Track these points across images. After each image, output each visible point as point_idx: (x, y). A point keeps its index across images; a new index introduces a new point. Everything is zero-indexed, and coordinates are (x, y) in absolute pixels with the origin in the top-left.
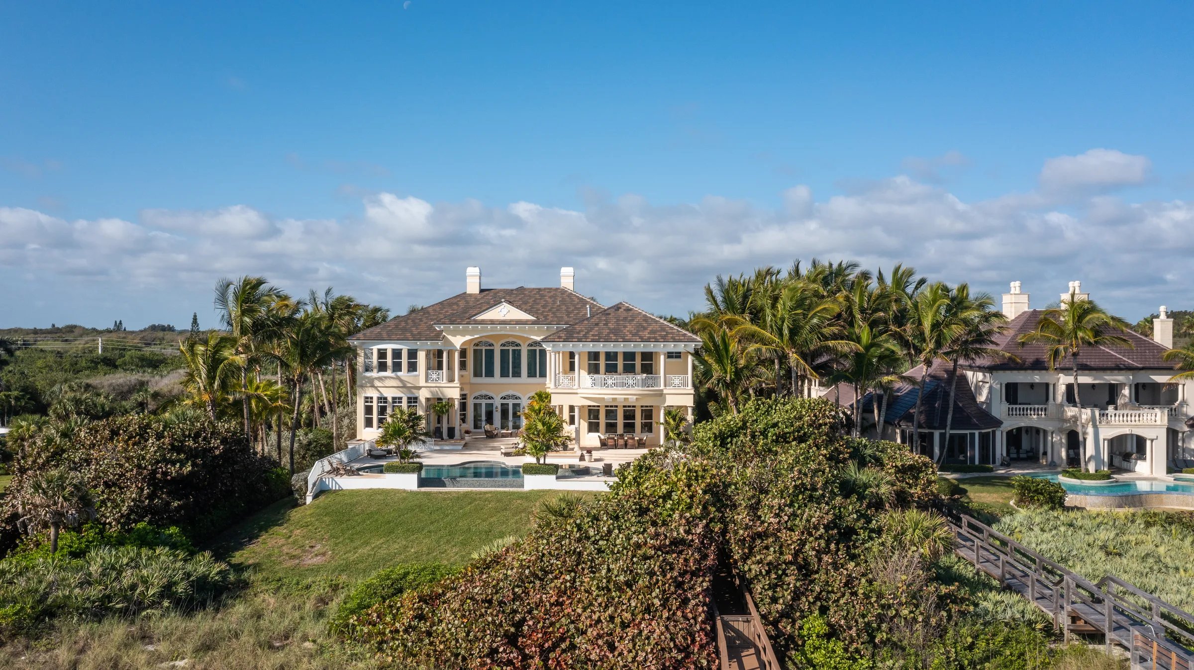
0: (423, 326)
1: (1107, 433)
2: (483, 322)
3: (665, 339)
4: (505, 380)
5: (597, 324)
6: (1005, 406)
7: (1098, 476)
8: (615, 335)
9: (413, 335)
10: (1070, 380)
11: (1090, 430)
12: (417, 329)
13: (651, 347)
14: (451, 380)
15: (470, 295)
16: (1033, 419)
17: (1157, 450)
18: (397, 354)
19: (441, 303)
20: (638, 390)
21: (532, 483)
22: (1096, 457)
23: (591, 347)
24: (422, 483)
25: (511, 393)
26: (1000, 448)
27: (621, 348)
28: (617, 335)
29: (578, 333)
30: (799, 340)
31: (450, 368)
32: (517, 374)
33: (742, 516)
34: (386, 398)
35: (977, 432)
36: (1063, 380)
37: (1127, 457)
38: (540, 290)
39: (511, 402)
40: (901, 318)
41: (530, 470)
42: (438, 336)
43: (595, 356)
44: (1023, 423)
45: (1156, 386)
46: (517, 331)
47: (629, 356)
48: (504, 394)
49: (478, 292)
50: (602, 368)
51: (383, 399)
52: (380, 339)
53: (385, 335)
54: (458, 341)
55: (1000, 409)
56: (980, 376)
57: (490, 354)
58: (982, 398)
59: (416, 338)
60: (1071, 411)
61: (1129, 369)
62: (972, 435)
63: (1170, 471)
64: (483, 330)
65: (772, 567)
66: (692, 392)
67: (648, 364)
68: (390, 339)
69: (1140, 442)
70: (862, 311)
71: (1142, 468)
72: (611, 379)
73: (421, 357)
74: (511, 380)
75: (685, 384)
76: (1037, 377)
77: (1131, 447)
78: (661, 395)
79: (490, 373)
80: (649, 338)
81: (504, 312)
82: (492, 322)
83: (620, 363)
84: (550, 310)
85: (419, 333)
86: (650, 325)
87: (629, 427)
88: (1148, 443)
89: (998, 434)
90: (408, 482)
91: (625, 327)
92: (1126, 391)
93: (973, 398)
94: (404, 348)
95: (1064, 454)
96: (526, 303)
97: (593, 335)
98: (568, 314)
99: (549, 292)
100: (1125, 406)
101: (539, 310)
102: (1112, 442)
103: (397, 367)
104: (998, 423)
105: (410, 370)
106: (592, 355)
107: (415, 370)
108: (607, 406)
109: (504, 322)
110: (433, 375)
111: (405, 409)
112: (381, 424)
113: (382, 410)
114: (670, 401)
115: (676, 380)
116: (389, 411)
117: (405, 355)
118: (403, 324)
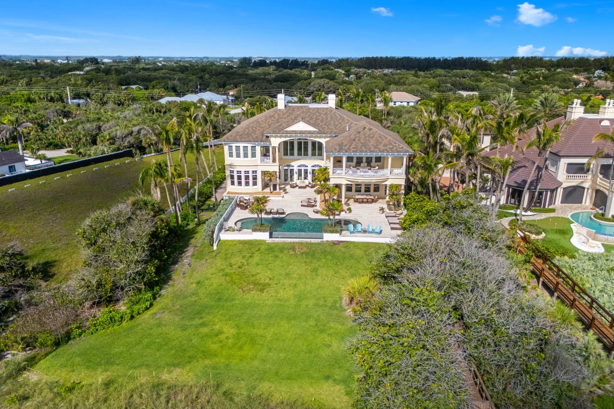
0: (258, 132)
2: (290, 132)
3: (392, 150)
4: (300, 157)
5: (354, 140)
6: (565, 175)
8: (365, 148)
9: (253, 139)
12: (255, 134)
14: (274, 161)
15: (280, 110)
16: (579, 182)
18: (245, 148)
20: (376, 176)
21: (327, 237)
25: (303, 164)
26: (559, 196)
29: (345, 146)
32: (306, 154)
34: (241, 171)
36: (598, 163)
38: (318, 109)
42: (266, 140)
48: (299, 164)
49: (284, 108)
51: (239, 172)
52: (236, 140)
53: (238, 138)
54: (277, 141)
55: (562, 177)
58: (552, 170)
59: (256, 140)
62: (547, 192)
64: (291, 137)
66: (405, 177)
68: (242, 141)
72: (362, 172)
73: (258, 150)
74: (303, 158)
75: (401, 174)
76: (583, 160)
78: (388, 179)
79: (292, 154)
80: (384, 150)
81: (302, 126)
82: (295, 132)
84: (325, 124)
85: (257, 137)
86: (383, 140)
87: (368, 191)
89: (559, 190)
91: (370, 142)
94: (249, 146)
96: (311, 119)
97: (353, 148)
98: (336, 127)
99: (323, 111)
101: (319, 124)
103: (246, 156)
104: (560, 184)
105: (252, 157)
106: (350, 159)
107: (255, 157)
108: (356, 185)
109: (301, 132)
110: (265, 159)
111: (251, 178)
112: (239, 184)
113: (239, 178)
114: (393, 182)
115: (397, 171)
116: (243, 178)
117: (249, 149)
118: (247, 131)
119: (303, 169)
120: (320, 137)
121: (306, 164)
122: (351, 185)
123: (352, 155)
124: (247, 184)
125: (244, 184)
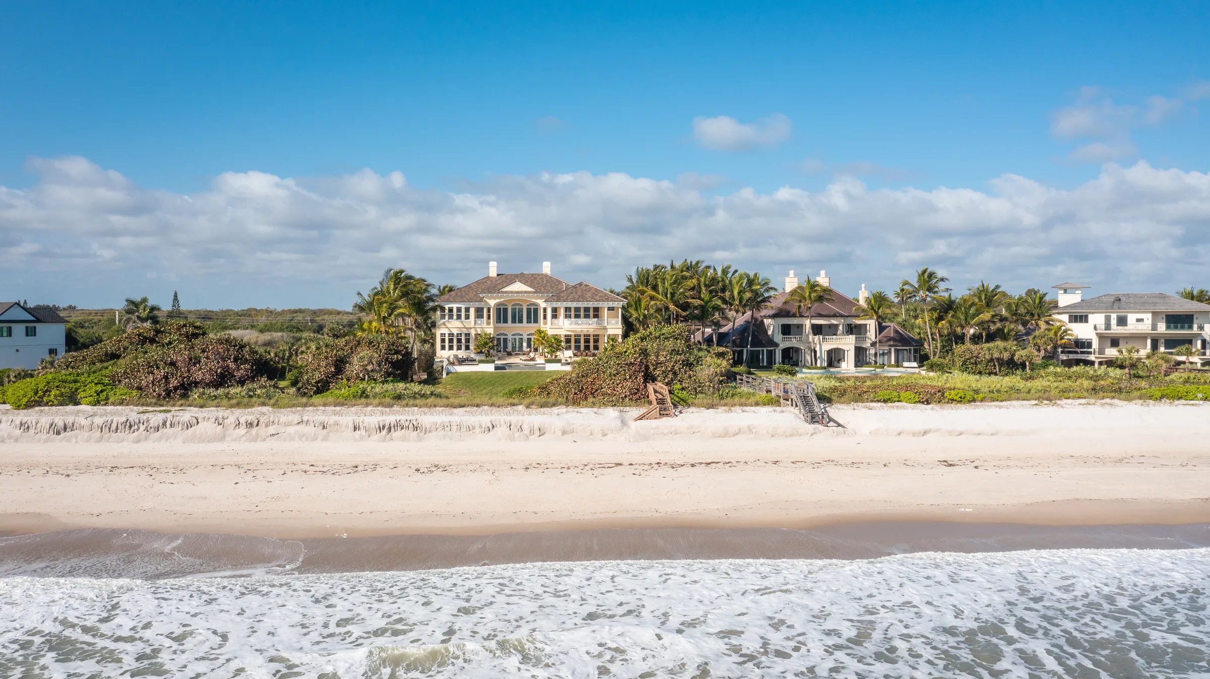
0: (471, 295)
1: (827, 347)
2: (506, 292)
3: (607, 300)
4: (514, 325)
5: (571, 293)
6: (781, 336)
7: (821, 368)
9: (465, 299)
10: (813, 322)
11: (818, 346)
12: (468, 296)
13: (599, 305)
14: (488, 324)
15: (492, 277)
16: (795, 343)
17: (850, 356)
18: (459, 310)
19: (477, 282)
20: (595, 326)
21: (550, 367)
22: (821, 359)
23: (566, 304)
24: (497, 368)
25: (517, 332)
26: (778, 357)
27: (583, 305)
28: (582, 298)
30: (675, 298)
31: (489, 317)
32: (521, 321)
33: (653, 357)
34: (453, 334)
35: (765, 349)
37: (836, 359)
38: (533, 274)
41: (547, 361)
42: (481, 300)
44: (790, 345)
45: (856, 325)
46: (525, 297)
47: (587, 310)
48: (513, 333)
49: (495, 275)
50: (573, 315)
51: (451, 335)
52: (449, 301)
53: (452, 300)
54: (492, 303)
55: (778, 338)
56: (769, 320)
57: (506, 310)
58: (770, 333)
59: (470, 301)
60: (811, 338)
61: (842, 316)
62: (763, 350)
63: (856, 366)
64: (506, 297)
65: (664, 372)
66: (621, 326)
67: (597, 313)
68: (455, 302)
69: (842, 352)
70: (705, 285)
71: (844, 365)
72: (579, 321)
73: (472, 311)
74: (517, 325)
75: (617, 323)
76: (796, 321)
78: (604, 329)
79: (505, 321)
80: (599, 300)
81: (518, 286)
82: (512, 292)
83: (582, 313)
84: (541, 286)
85: (471, 298)
86: (599, 293)
87: (587, 348)
88: (846, 352)
89: (777, 351)
90: (489, 368)
91: (585, 294)
92: (841, 327)
93: (766, 332)
94: (463, 306)
95: (809, 360)
96: (528, 282)
97: (569, 298)
98: (552, 288)
99: (539, 276)
100: (840, 335)
101: (536, 285)
102: (828, 351)
103: (459, 317)
104: (777, 345)
105: (466, 319)
106: (567, 309)
107: (468, 318)
108: (575, 336)
109: (517, 294)
110: (479, 321)
111: (463, 341)
112: (451, 348)
113: (451, 341)
114: (611, 332)
115: (613, 321)
116: (455, 341)
117: (463, 310)
118: (460, 294)
119: (517, 337)
120: (536, 298)
121: (521, 333)
122: (571, 336)
123: (569, 304)
124: (459, 348)
125: (455, 347)
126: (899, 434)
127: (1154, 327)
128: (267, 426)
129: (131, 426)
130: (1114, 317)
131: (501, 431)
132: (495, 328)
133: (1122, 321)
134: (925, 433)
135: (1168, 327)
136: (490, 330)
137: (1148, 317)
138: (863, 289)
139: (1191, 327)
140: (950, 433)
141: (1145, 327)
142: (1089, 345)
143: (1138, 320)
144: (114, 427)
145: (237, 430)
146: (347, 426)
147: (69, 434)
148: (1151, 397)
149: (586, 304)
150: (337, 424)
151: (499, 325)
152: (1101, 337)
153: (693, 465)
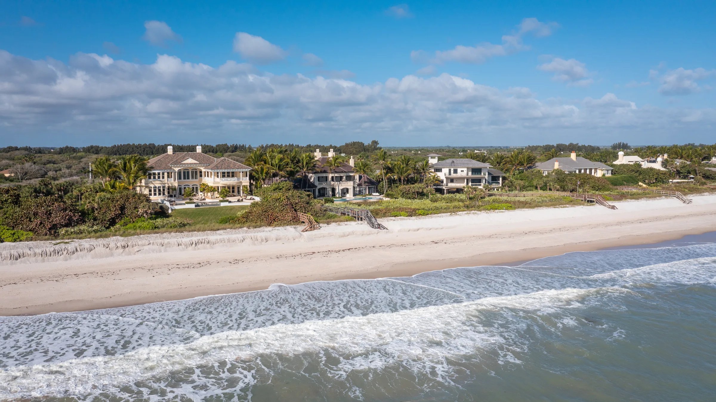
0: (164, 166)
1: (341, 188)
2: (184, 164)
3: (242, 168)
4: (185, 180)
7: (339, 198)
10: (333, 175)
11: (337, 187)
13: (234, 170)
14: (175, 180)
16: (324, 185)
17: (351, 191)
20: (236, 181)
21: (223, 204)
22: (338, 193)
23: (222, 171)
24: (196, 206)
25: (187, 184)
26: (317, 192)
27: (226, 171)
29: (219, 167)
31: (175, 177)
32: (188, 178)
34: (156, 187)
36: (330, 176)
37: (345, 193)
39: (195, 187)
40: (298, 162)
41: (221, 201)
42: (171, 168)
43: (224, 173)
44: (321, 186)
45: (350, 176)
46: (194, 167)
47: (228, 173)
48: (193, 184)
49: (172, 154)
50: (226, 176)
51: (155, 187)
54: (177, 169)
55: (317, 183)
56: (311, 175)
58: (312, 180)
59: (164, 169)
60: (332, 183)
61: (345, 172)
63: (354, 196)
64: (185, 166)
66: (249, 182)
67: (233, 175)
68: (157, 170)
69: (347, 190)
71: (348, 195)
72: (229, 179)
73: (166, 174)
74: (187, 180)
75: (247, 179)
76: (324, 175)
77: (345, 191)
78: (241, 182)
80: (238, 168)
81: (190, 161)
82: (187, 164)
84: (201, 160)
87: (233, 191)
88: (349, 190)
89: (316, 189)
90: (192, 206)
92: (344, 177)
93: (309, 180)
94: (161, 172)
95: (331, 193)
97: (223, 168)
98: (208, 161)
100: (344, 181)
102: (343, 190)
103: (159, 178)
104: (316, 187)
107: (164, 178)
108: (227, 187)
109: (191, 164)
110: (169, 179)
111: (162, 190)
112: (155, 194)
113: (155, 191)
114: (243, 184)
115: (244, 178)
116: (157, 190)
117: (161, 174)
118: (157, 165)
119: (187, 187)
120: (200, 167)
121: (189, 184)
123: (224, 171)
124: (160, 194)
125: (157, 194)
126: (409, 231)
127: (467, 175)
128: (133, 247)
129: (58, 253)
130: (452, 169)
131: (248, 241)
132: (179, 182)
133: (456, 171)
134: (418, 230)
135: (472, 174)
136: (176, 184)
137: (465, 170)
138: (352, 158)
139: (481, 174)
140: (427, 229)
141: (464, 174)
142: (442, 182)
143: (462, 171)
144: (48, 253)
145: (117, 250)
146: (174, 244)
147: (22, 259)
148: (487, 209)
149: (229, 171)
150: (169, 243)
151: (180, 180)
152: (447, 178)
153: (343, 251)
